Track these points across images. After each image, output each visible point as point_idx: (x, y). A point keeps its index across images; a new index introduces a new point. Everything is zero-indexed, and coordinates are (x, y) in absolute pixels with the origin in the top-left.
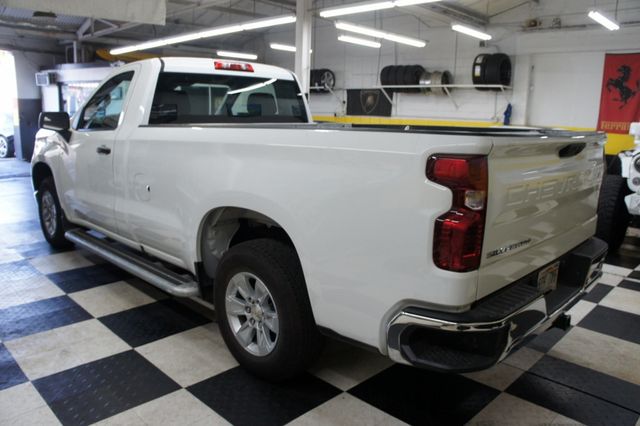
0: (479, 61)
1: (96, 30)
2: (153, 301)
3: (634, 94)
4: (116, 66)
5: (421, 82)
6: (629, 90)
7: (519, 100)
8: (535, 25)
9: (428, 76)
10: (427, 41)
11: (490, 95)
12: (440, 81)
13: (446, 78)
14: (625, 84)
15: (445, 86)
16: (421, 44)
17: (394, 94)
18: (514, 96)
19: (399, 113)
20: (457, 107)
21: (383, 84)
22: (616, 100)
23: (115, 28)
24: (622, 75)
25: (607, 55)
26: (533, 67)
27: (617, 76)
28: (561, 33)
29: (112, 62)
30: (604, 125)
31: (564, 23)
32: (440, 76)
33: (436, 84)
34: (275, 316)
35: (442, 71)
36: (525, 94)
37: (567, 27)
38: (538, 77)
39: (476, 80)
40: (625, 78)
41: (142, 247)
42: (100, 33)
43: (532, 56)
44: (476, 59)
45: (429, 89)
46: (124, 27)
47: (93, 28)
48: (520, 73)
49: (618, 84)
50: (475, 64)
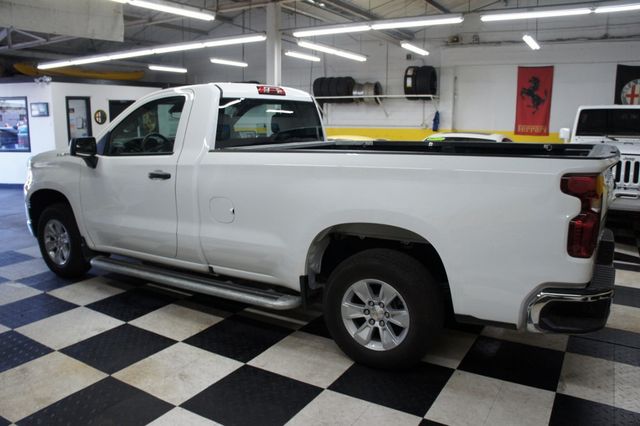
0: (410, 73)
1: (14, 43)
2: (221, 319)
3: (544, 101)
4: (41, 81)
5: (354, 93)
6: (539, 98)
7: (445, 107)
8: (457, 41)
9: (360, 87)
10: (367, 56)
11: (419, 104)
12: (372, 92)
13: (377, 89)
14: (536, 93)
15: (377, 96)
16: (362, 59)
17: (325, 105)
18: (441, 104)
19: (330, 123)
20: (387, 115)
21: (315, 95)
22: (529, 106)
23: (42, 41)
24: (533, 85)
25: (520, 68)
26: (456, 78)
27: (528, 86)
28: (480, 48)
29: (37, 78)
30: (521, 128)
31: (481, 40)
32: (373, 88)
33: (369, 94)
34: (405, 313)
35: (373, 82)
36: (451, 103)
37: (485, 43)
38: (461, 86)
39: (407, 91)
40: (536, 88)
41: (211, 268)
42: (19, 45)
43: (455, 68)
44: (407, 71)
45: (361, 100)
46: (53, 40)
47: (10, 41)
48: (445, 84)
49: (530, 93)
50: (406, 76)
